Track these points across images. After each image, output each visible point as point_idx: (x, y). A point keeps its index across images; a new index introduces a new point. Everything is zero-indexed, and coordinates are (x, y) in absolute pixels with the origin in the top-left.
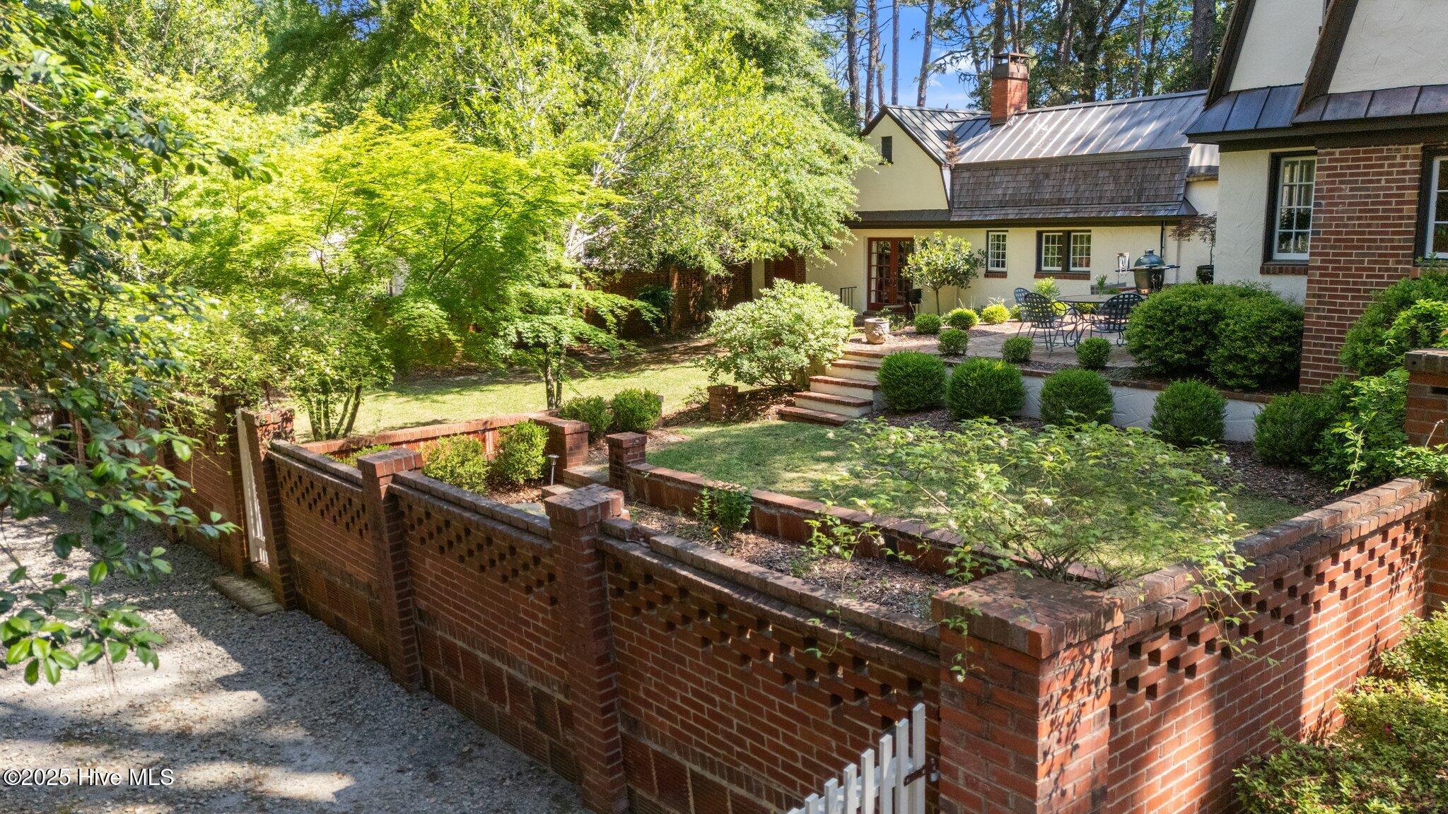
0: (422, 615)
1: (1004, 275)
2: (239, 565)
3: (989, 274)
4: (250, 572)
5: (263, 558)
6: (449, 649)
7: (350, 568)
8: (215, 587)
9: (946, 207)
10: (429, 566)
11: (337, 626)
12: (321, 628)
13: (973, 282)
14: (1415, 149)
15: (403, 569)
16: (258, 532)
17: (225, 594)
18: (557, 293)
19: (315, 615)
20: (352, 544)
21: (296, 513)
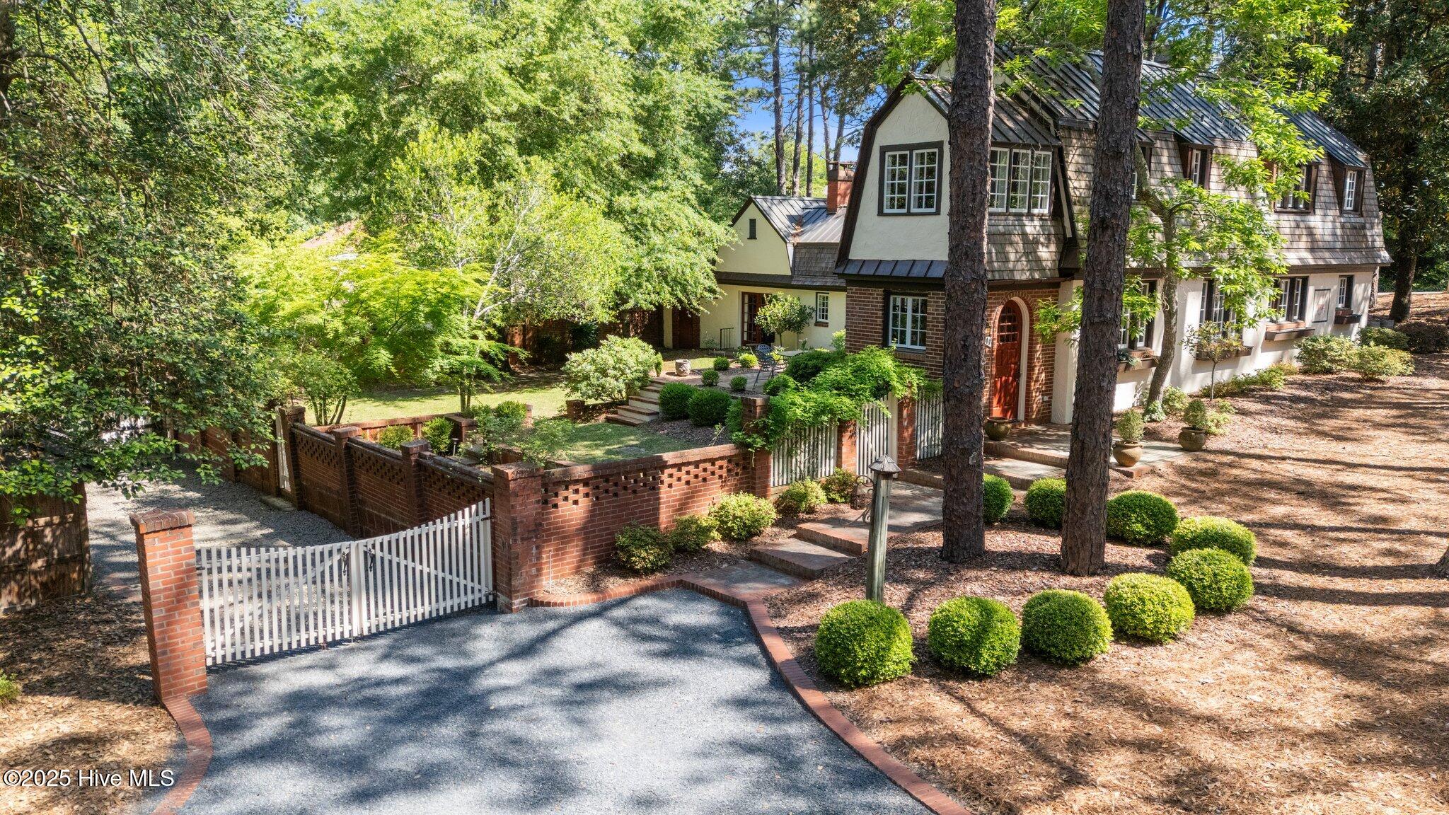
0: (361, 502)
1: (826, 325)
2: (274, 490)
3: (817, 324)
4: (280, 493)
5: (287, 486)
6: (371, 515)
7: (330, 484)
8: (261, 501)
9: (789, 273)
10: (363, 478)
11: (324, 515)
12: (316, 517)
13: (805, 329)
14: (880, 291)
15: (352, 480)
16: (285, 472)
17: (266, 504)
18: (467, 342)
19: (313, 512)
20: (331, 473)
21: (305, 460)
